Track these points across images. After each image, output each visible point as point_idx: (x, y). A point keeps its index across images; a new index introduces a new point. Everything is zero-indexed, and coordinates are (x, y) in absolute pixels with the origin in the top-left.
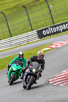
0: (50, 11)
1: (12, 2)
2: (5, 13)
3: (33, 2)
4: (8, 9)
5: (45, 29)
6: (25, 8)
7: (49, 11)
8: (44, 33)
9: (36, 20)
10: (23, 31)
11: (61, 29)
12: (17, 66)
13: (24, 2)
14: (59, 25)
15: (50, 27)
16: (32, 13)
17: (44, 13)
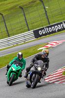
0: (46, 12)
1: (10, 3)
2: (3, 14)
3: (29, 3)
4: (6, 10)
5: (41, 29)
6: (22, 9)
7: (44, 12)
8: (40, 33)
9: (32, 20)
10: (20, 31)
11: (56, 29)
12: (17, 66)
13: (21, 3)
14: (54, 25)
15: (46, 28)
16: (29, 13)
17: (40, 14)
